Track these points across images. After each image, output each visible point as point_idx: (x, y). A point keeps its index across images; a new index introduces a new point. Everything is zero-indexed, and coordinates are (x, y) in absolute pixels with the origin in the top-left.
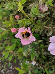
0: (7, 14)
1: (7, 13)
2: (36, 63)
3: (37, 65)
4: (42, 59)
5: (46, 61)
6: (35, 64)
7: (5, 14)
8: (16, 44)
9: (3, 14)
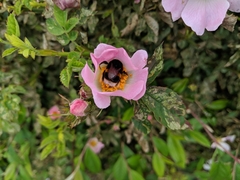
0: (30, 145)
1: (27, 143)
2: (224, 139)
3: (232, 138)
4: (223, 113)
5: (233, 104)
6: (228, 142)
7: (27, 152)
8: (134, 168)
9: (23, 157)
